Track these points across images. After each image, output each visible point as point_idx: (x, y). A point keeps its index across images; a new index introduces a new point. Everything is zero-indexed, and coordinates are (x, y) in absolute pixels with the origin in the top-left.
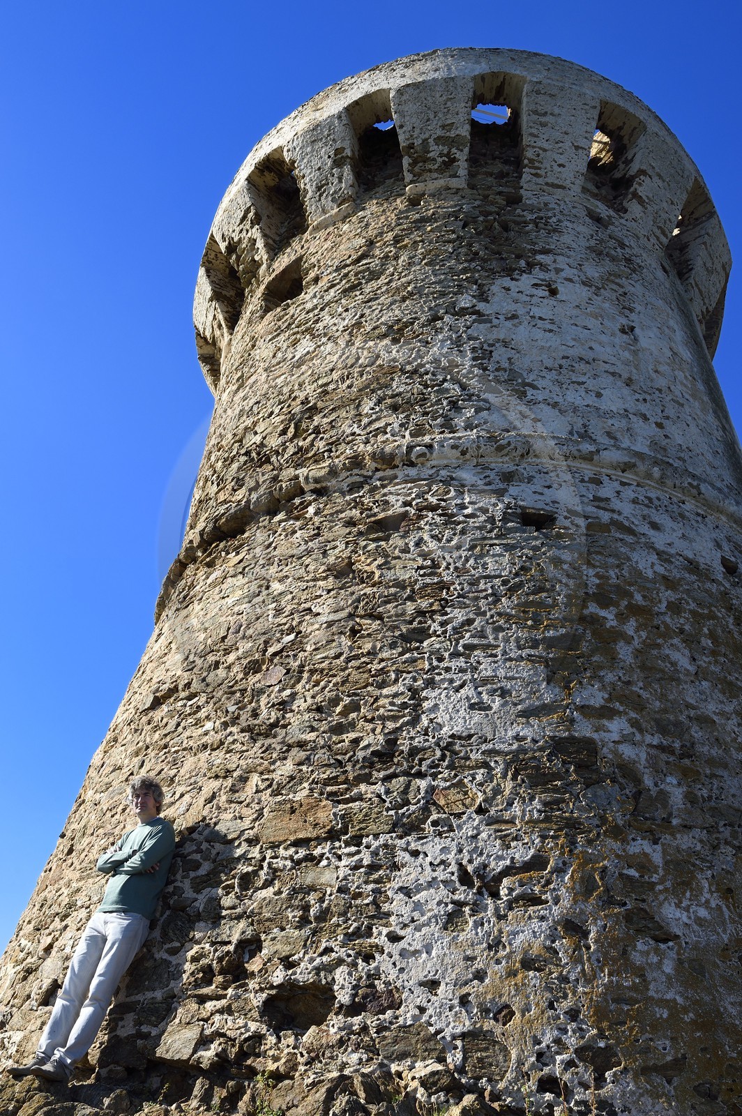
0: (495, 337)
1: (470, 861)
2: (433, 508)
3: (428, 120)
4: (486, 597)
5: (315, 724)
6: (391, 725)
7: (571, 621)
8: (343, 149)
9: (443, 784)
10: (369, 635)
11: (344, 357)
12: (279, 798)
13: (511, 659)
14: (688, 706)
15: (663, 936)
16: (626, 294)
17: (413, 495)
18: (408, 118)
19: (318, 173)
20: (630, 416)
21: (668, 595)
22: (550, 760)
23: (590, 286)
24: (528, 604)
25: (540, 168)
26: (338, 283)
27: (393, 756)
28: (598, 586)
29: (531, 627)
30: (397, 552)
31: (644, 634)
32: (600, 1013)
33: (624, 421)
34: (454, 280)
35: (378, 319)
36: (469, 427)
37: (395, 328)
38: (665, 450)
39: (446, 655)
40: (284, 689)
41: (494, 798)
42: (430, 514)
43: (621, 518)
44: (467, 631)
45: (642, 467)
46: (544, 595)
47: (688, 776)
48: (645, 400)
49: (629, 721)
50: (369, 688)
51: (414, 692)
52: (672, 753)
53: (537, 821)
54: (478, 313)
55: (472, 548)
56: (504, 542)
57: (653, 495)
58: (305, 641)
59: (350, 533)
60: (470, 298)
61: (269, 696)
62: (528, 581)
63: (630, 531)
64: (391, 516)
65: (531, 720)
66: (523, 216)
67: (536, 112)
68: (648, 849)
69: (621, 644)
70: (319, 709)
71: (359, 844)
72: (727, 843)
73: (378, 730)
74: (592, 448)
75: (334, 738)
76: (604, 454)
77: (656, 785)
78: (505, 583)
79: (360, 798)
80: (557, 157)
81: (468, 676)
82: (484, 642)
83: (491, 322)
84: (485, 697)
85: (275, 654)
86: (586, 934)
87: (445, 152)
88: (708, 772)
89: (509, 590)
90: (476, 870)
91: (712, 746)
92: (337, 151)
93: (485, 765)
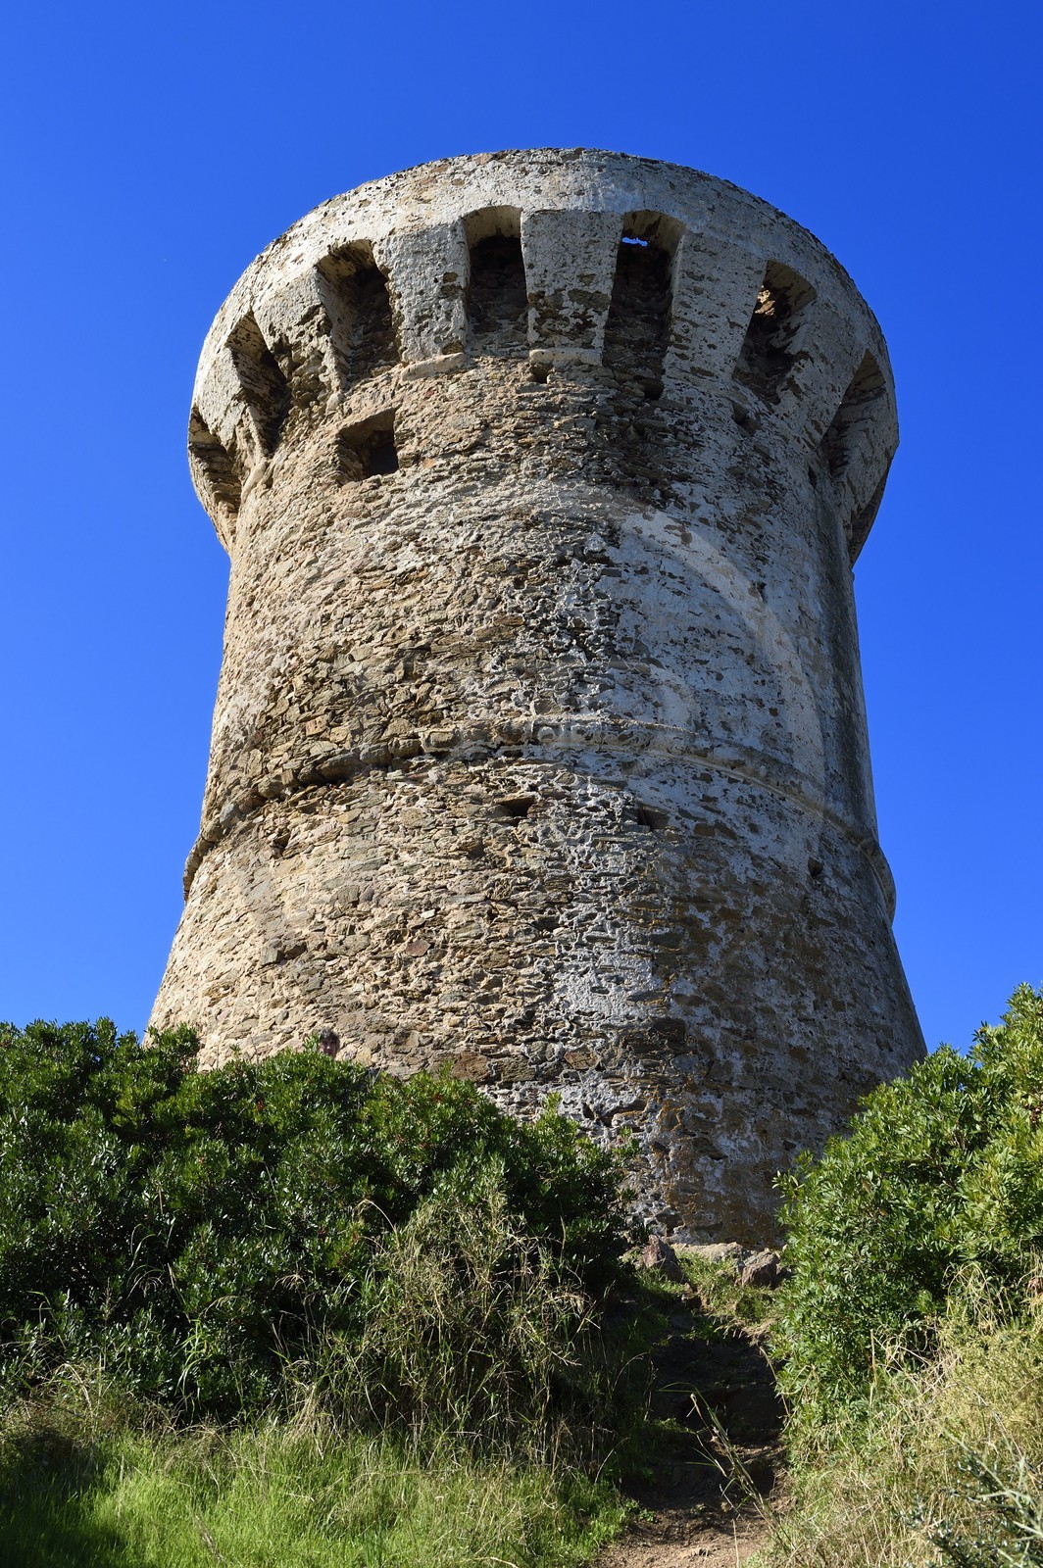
0: (622, 596)
1: (592, 1102)
2: (558, 796)
3: (564, 265)
4: (605, 894)
5: (464, 994)
6: (529, 1001)
7: (674, 921)
8: (455, 276)
9: (571, 1048)
10: (506, 920)
11: (460, 590)
12: (440, 1052)
13: (624, 952)
14: (757, 999)
15: (717, 1156)
16: (761, 536)
17: (539, 779)
18: (539, 257)
19: (419, 298)
20: (747, 702)
21: (755, 900)
22: (651, 1035)
23: (725, 530)
24: (640, 904)
25: (687, 348)
26: (447, 477)
27: (532, 1024)
28: (698, 889)
29: (642, 925)
30: (526, 839)
31: (731, 937)
32: (673, 1197)
33: (740, 708)
34: (582, 509)
35: (499, 548)
36: (593, 706)
37: (518, 564)
38: (774, 741)
39: (573, 944)
40: (430, 961)
41: (609, 1060)
42: (556, 802)
43: (724, 821)
44: (590, 924)
45: (750, 766)
46: (654, 895)
47: (749, 1052)
48: (763, 682)
49: (711, 1008)
50: (509, 968)
51: (547, 974)
52: (740, 1035)
53: (639, 1078)
54: (605, 560)
55: (594, 844)
56: (622, 840)
57: (756, 793)
58: (446, 918)
59: (478, 812)
60: (600, 539)
61: (416, 966)
62: (642, 881)
63: (732, 835)
64: (518, 800)
65: (638, 1003)
66: (663, 419)
67: (691, 275)
68: (713, 1101)
69: (712, 944)
70: (466, 982)
71: (510, 1088)
72: (768, 1101)
73: (519, 1003)
74: (707, 745)
75: (482, 1007)
76: (718, 751)
77: (725, 1057)
78: (622, 881)
79: (508, 1054)
80: (708, 335)
81: (590, 964)
82: (604, 935)
83: (619, 574)
84: (604, 982)
85: (417, 928)
86: (667, 1151)
87: (581, 312)
88: (763, 1050)
89: (625, 888)
90: (596, 1108)
91: (769, 1031)
92: (448, 277)
93: (603, 1035)
